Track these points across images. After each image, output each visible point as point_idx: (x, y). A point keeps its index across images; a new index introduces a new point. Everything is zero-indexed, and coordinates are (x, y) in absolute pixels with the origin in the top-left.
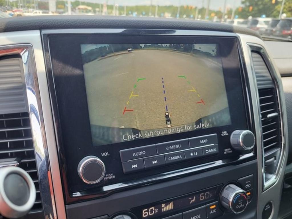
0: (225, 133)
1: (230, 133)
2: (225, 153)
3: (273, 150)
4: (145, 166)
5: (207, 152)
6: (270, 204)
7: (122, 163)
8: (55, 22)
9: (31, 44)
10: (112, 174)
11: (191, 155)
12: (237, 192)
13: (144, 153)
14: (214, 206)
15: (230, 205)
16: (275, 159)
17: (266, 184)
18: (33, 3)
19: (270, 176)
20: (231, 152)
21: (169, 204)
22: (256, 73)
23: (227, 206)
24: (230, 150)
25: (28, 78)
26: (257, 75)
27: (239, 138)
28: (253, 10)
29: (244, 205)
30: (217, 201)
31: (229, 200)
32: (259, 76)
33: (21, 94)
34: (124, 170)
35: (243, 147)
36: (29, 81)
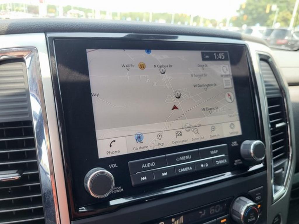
0: (235, 144)
1: (240, 143)
2: (235, 164)
3: (281, 161)
4: (155, 179)
5: (217, 164)
6: (278, 216)
7: (131, 175)
8: (61, 25)
9: (36, 48)
10: (120, 187)
11: (201, 167)
12: (249, 205)
13: (153, 164)
14: (225, 220)
15: (242, 218)
16: (283, 170)
17: (275, 196)
18: (22, 6)
19: (279, 187)
20: (241, 163)
21: (179, 218)
22: (265, 82)
23: (238, 219)
24: (240, 161)
25: (32, 84)
26: (266, 83)
27: (250, 149)
28: (247, 19)
29: (255, 218)
30: (228, 215)
31: (240, 214)
32: (268, 85)
33: (24, 101)
34: (133, 183)
35: (254, 158)
36: (33, 87)
